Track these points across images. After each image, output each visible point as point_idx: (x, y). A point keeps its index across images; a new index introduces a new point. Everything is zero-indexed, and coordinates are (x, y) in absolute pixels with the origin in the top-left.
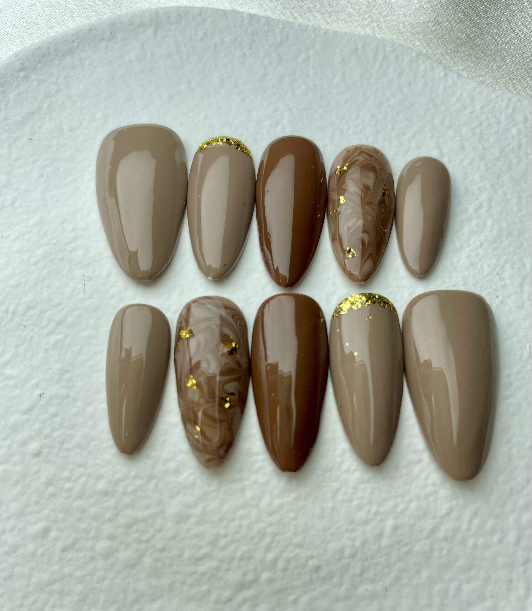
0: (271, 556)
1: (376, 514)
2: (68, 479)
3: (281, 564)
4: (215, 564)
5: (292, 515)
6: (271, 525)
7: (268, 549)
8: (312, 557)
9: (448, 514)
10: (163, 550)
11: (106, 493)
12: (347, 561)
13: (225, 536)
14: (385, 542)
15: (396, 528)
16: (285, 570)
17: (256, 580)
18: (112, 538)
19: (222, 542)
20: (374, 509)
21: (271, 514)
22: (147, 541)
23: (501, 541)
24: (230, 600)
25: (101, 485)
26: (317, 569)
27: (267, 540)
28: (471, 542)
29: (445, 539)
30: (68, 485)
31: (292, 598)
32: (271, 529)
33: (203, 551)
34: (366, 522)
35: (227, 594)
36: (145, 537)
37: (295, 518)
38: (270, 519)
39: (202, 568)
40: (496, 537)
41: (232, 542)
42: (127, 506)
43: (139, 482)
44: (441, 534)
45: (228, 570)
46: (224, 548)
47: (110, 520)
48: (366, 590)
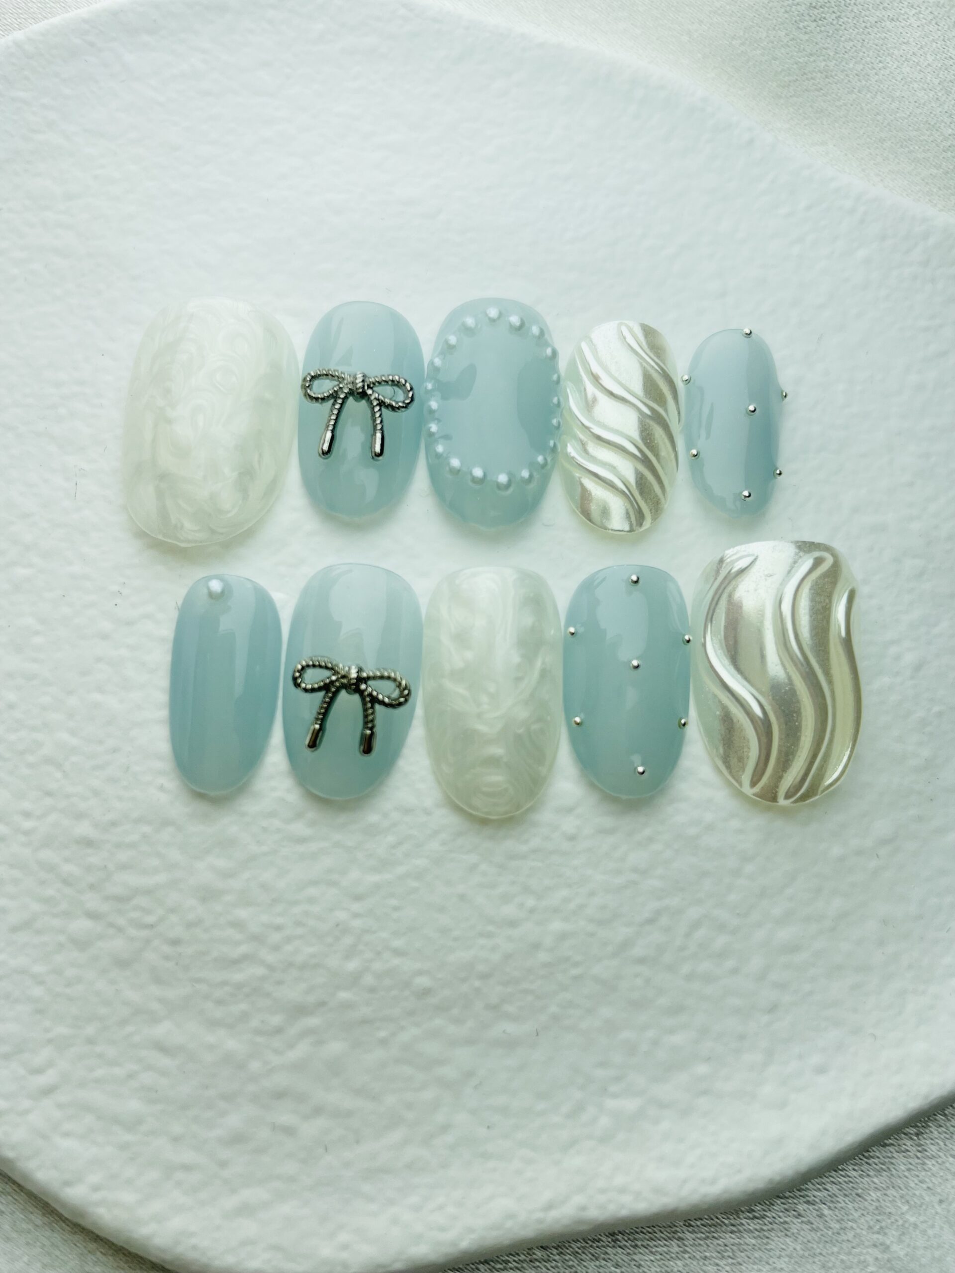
0: (352, 965)
1: (532, 911)
2: (27, 815)
3: (368, 980)
4: (260, 971)
5: (394, 902)
6: (356, 915)
7: (349, 954)
8: (420, 973)
9: (650, 921)
10: (175, 942)
11: (89, 843)
12: (477, 983)
13: (278, 928)
14: (543, 956)
15: (563, 936)
16: (372, 990)
17: (322, 1004)
18: (93, 915)
19: (275, 937)
20: (531, 902)
21: (358, 898)
22: (151, 926)
23: (735, 971)
24: (279, 1031)
25: (84, 829)
26: (426, 992)
27: (348, 940)
28: (686, 969)
29: (641, 961)
30: (28, 824)
31: (382, 1034)
32: (357, 923)
33: (243, 949)
34: (513, 924)
35: (276, 1020)
36: (150, 919)
37: (396, 909)
38: (356, 907)
39: (238, 977)
40: (730, 963)
41: (289, 940)
42: (124, 867)
43: (146, 829)
44: (637, 951)
45: (279, 983)
46: (276, 948)
47: (92, 887)
48: (504, 1031)
